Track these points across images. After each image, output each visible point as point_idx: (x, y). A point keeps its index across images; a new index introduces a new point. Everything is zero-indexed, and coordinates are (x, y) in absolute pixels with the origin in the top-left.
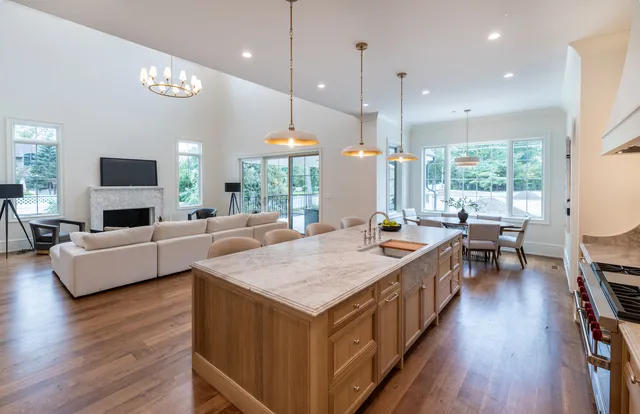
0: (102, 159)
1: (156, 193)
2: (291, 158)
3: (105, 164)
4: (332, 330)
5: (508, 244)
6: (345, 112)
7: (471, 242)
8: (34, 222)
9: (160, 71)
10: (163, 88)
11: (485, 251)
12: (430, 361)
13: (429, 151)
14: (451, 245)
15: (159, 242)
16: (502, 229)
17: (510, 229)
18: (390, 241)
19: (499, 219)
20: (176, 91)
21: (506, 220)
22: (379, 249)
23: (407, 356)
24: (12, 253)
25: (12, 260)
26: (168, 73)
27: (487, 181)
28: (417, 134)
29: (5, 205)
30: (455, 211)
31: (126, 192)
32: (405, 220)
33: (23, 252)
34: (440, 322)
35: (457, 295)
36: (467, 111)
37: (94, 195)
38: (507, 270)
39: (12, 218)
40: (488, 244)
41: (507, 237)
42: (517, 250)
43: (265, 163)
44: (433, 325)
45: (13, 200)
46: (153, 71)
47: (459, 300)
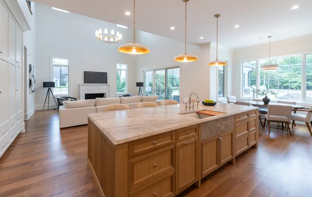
0: (85, 72)
1: (107, 87)
2: (166, 69)
3: (86, 74)
4: (131, 156)
5: (301, 119)
6: (192, 43)
7: (270, 116)
8: (58, 97)
9: (103, 31)
10: (106, 39)
11: (282, 122)
12: (221, 186)
13: (246, 64)
14: (248, 115)
15: (97, 107)
16: (296, 110)
17: (301, 109)
18: (205, 110)
19: (295, 103)
20: (112, 40)
21: (299, 104)
22: (195, 114)
23: (204, 180)
24: (50, 109)
25: (50, 112)
26: (106, 31)
27: (296, 84)
28: (238, 55)
29: (48, 91)
30: (262, 97)
31: (94, 86)
32: (229, 102)
33: (55, 109)
34: (236, 162)
35: (254, 147)
36: (270, 37)
37: (81, 87)
38: (298, 136)
39: (51, 95)
40: (284, 118)
41: (299, 114)
42: (307, 124)
43: (154, 73)
44: (230, 163)
45: (51, 88)
46: (100, 31)
47: (256, 151)
